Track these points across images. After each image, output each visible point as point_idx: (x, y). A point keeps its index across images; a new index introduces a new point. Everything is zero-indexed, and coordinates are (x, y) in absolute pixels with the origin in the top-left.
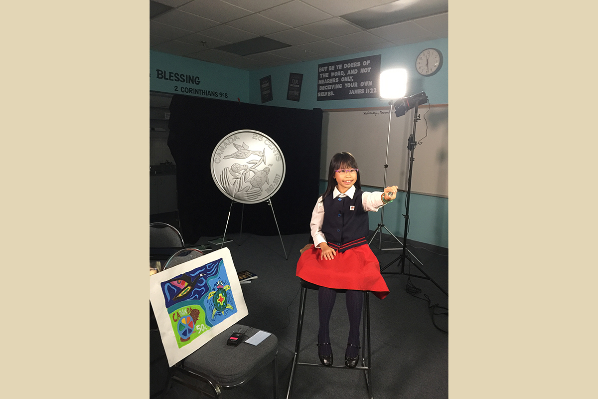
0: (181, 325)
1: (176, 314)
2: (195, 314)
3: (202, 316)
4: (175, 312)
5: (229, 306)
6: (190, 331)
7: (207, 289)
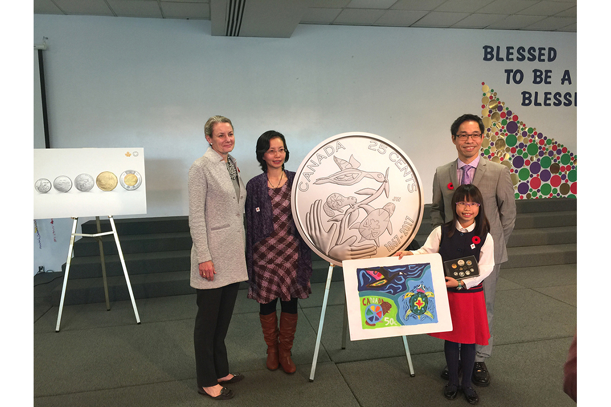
0: (369, 311)
1: (366, 299)
2: (386, 307)
3: (393, 311)
5: (428, 313)
6: (377, 319)
7: (405, 288)
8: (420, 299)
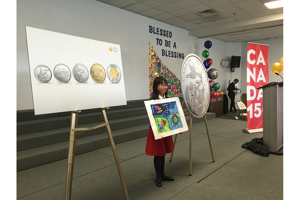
0: (159, 125)
1: (157, 119)
2: (164, 122)
3: (167, 124)
4: (156, 118)
5: (179, 124)
6: (162, 128)
7: (169, 113)
8: (175, 117)
